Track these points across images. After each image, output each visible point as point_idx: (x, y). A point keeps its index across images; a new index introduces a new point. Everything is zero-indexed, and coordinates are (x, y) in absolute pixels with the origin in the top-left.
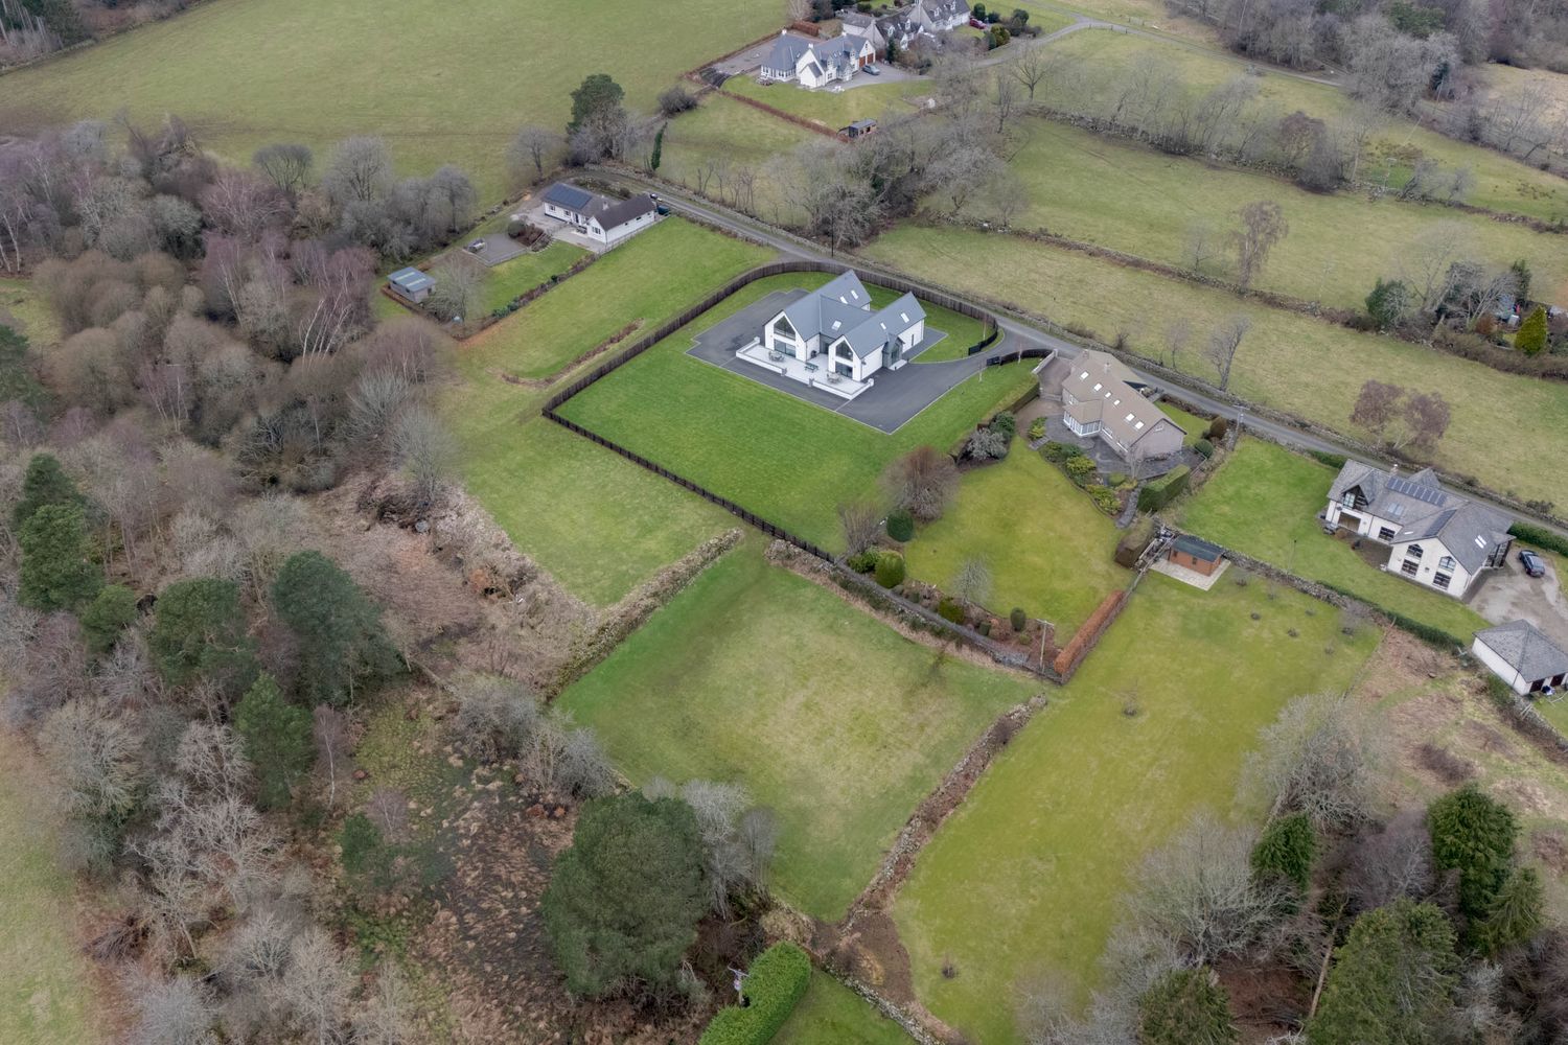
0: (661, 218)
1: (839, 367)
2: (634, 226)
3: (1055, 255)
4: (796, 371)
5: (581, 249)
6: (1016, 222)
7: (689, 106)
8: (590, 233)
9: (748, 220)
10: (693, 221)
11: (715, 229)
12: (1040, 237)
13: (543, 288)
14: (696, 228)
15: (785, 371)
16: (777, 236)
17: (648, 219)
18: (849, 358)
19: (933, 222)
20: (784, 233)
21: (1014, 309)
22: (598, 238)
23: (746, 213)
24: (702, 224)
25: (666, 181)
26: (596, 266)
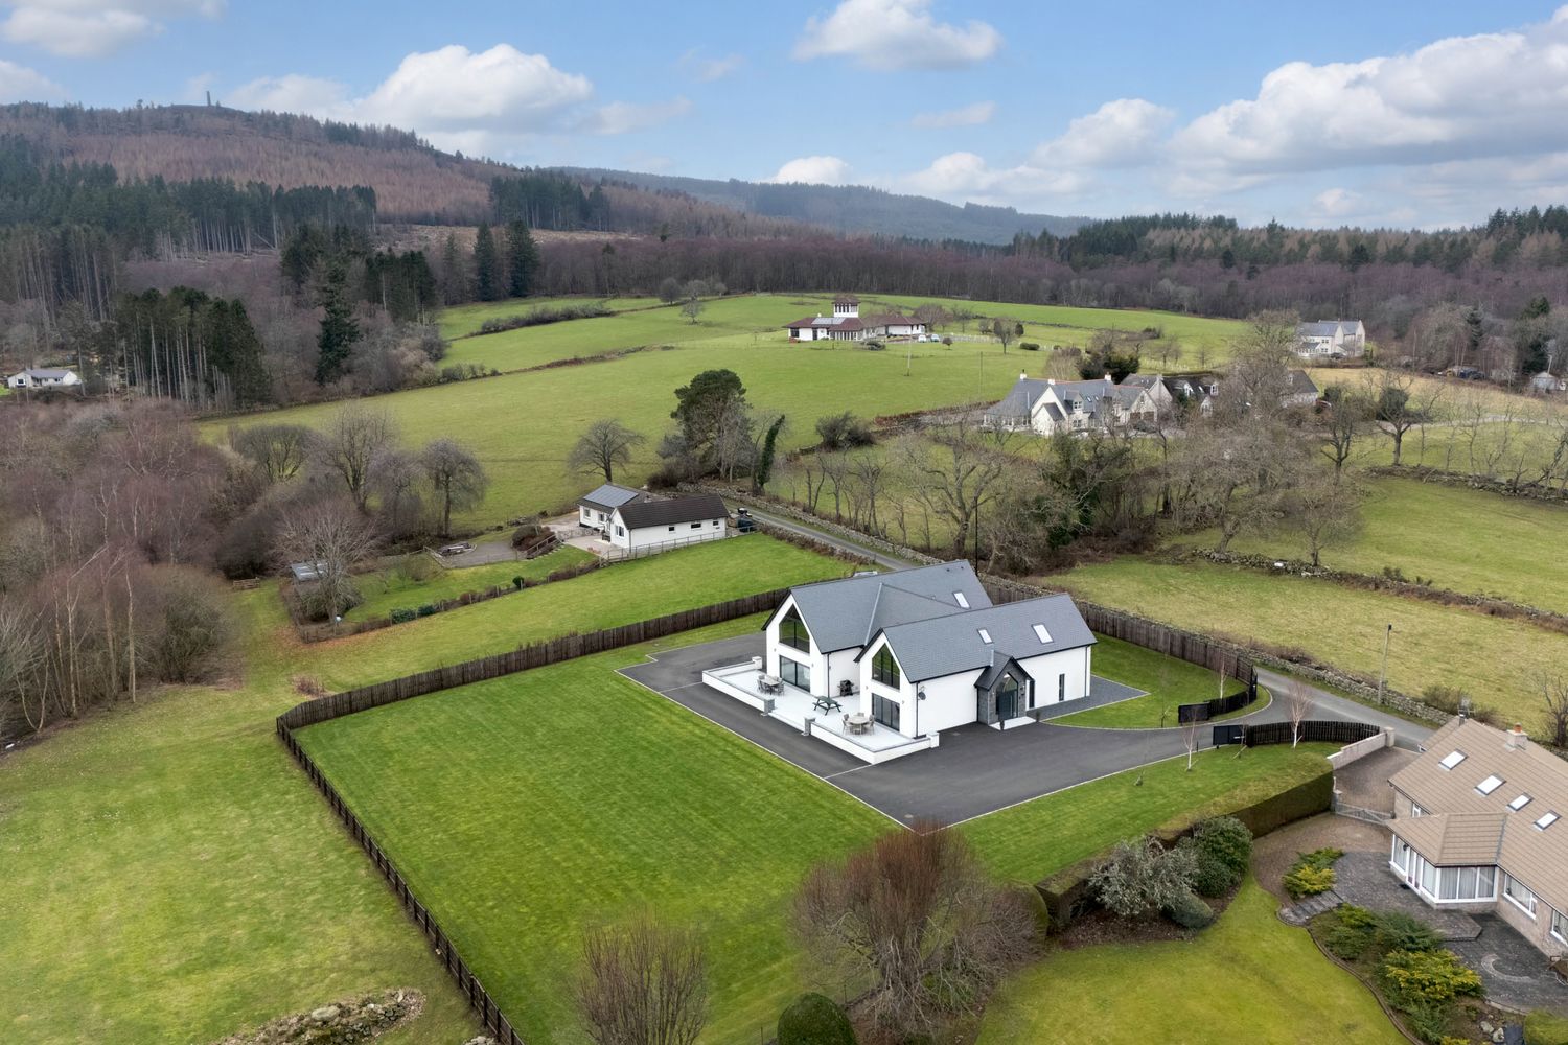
0: (735, 533)
1: (877, 701)
2: (684, 533)
3: (1416, 609)
4: (792, 709)
5: (590, 554)
6: (1331, 559)
7: (861, 440)
8: (615, 539)
9: (863, 537)
10: (780, 538)
11: (806, 544)
12: (1389, 583)
13: (494, 594)
14: (782, 545)
15: (770, 705)
16: (901, 557)
17: (709, 530)
18: (893, 682)
19: (1188, 560)
20: (910, 553)
21: (1303, 660)
22: (628, 541)
23: (866, 530)
24: (791, 540)
25: (777, 500)
26: (595, 574)
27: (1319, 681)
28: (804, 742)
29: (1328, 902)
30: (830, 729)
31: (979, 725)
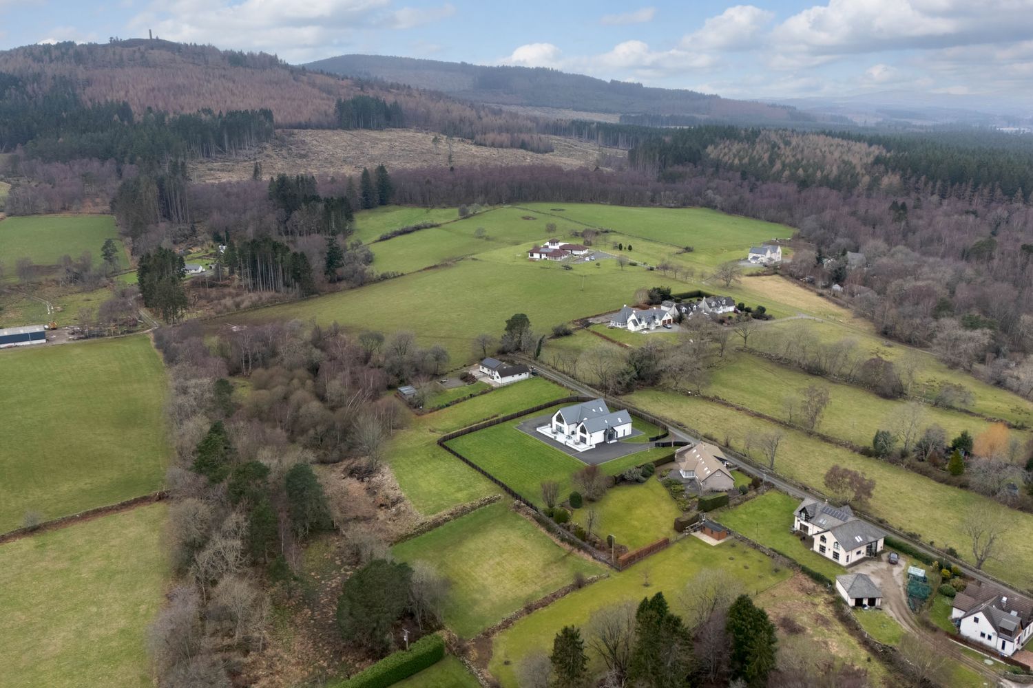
0: (532, 376)
1: (581, 438)
2: (517, 378)
3: (719, 408)
4: (561, 438)
5: (489, 385)
6: (704, 392)
7: (567, 333)
8: (496, 379)
9: (572, 380)
10: (546, 379)
11: (555, 382)
12: (715, 400)
13: (465, 399)
14: (547, 382)
15: (555, 437)
16: (583, 387)
17: (524, 376)
18: (585, 433)
19: (664, 389)
20: (586, 386)
21: (682, 425)
22: (499, 381)
23: (573, 377)
24: (550, 380)
25: (542, 362)
26: (493, 392)
27: (684, 431)
28: (564, 447)
29: (666, 478)
30: (570, 443)
31: (604, 442)
